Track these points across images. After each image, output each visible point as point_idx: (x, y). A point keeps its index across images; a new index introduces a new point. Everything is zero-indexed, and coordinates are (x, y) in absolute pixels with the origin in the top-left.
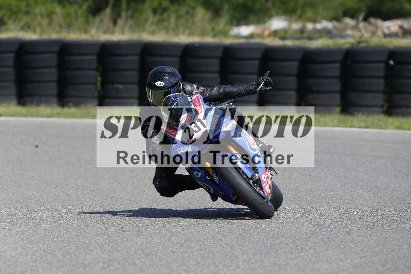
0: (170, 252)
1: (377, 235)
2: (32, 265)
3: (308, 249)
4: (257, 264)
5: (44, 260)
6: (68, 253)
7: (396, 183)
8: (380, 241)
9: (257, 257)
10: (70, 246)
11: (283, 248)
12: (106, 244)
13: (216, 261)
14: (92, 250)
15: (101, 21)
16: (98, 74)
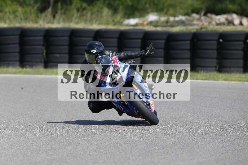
0: (88, 155)
1: (213, 144)
2: (4, 163)
3: (171, 153)
4: (141, 162)
5: (12, 160)
6: (26, 156)
7: (224, 113)
8: (214, 148)
9: (141, 158)
10: (28, 151)
11: (156, 152)
12: (49, 150)
13: (116, 160)
14: (40, 154)
15: (46, 16)
16: (44, 48)
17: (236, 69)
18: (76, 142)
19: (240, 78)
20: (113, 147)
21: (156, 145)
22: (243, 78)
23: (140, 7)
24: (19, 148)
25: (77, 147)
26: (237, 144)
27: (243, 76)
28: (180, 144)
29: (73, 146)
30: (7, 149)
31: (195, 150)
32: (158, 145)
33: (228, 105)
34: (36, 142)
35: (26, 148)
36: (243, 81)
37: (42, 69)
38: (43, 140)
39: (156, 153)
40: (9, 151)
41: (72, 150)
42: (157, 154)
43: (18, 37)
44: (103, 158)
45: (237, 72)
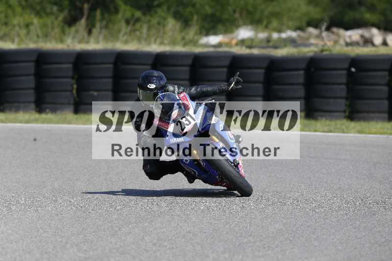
0: (143, 251)
1: (340, 234)
3: (274, 247)
5: (23, 258)
6: (46, 252)
8: (343, 240)
9: (227, 255)
10: (48, 245)
11: (251, 246)
12: (81, 244)
14: (68, 249)
15: (77, 31)
16: (73, 81)
17: (377, 115)
18: (124, 230)
19: (384, 128)
20: (183, 238)
21: (251, 235)
22: (388, 129)
23: (226, 16)
24: (33, 239)
25: (127, 238)
26: (379, 234)
27: (389, 125)
28: (289, 233)
29: (120, 236)
30: (16, 242)
31: (313, 242)
32: (253, 234)
33: (365, 172)
34: (61, 230)
35: (45, 239)
36: (388, 134)
37: (70, 116)
38: (73, 227)
39: (250, 248)
40: (18, 245)
41: (118, 243)
42: (252, 250)
43: (32, 64)
44: (167, 256)
45: (378, 119)
